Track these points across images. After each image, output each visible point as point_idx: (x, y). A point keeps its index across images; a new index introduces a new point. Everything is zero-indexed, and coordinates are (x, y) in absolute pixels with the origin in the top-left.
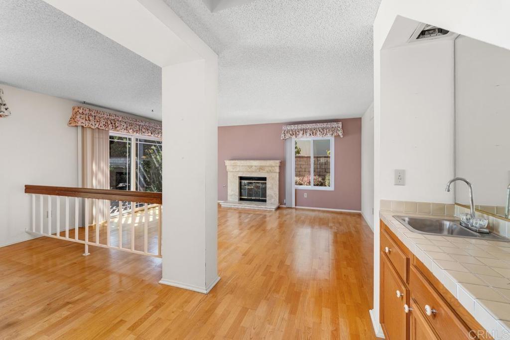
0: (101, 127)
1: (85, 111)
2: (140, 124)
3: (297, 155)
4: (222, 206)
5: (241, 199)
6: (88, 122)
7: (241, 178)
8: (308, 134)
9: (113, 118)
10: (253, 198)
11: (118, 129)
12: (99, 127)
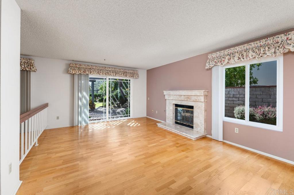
0: (82, 73)
1: (73, 65)
2: (108, 69)
3: (253, 85)
4: (158, 126)
5: (176, 123)
6: (74, 70)
7: (177, 105)
8: (236, 59)
9: (90, 67)
10: (184, 123)
11: (92, 73)
12: (81, 73)
